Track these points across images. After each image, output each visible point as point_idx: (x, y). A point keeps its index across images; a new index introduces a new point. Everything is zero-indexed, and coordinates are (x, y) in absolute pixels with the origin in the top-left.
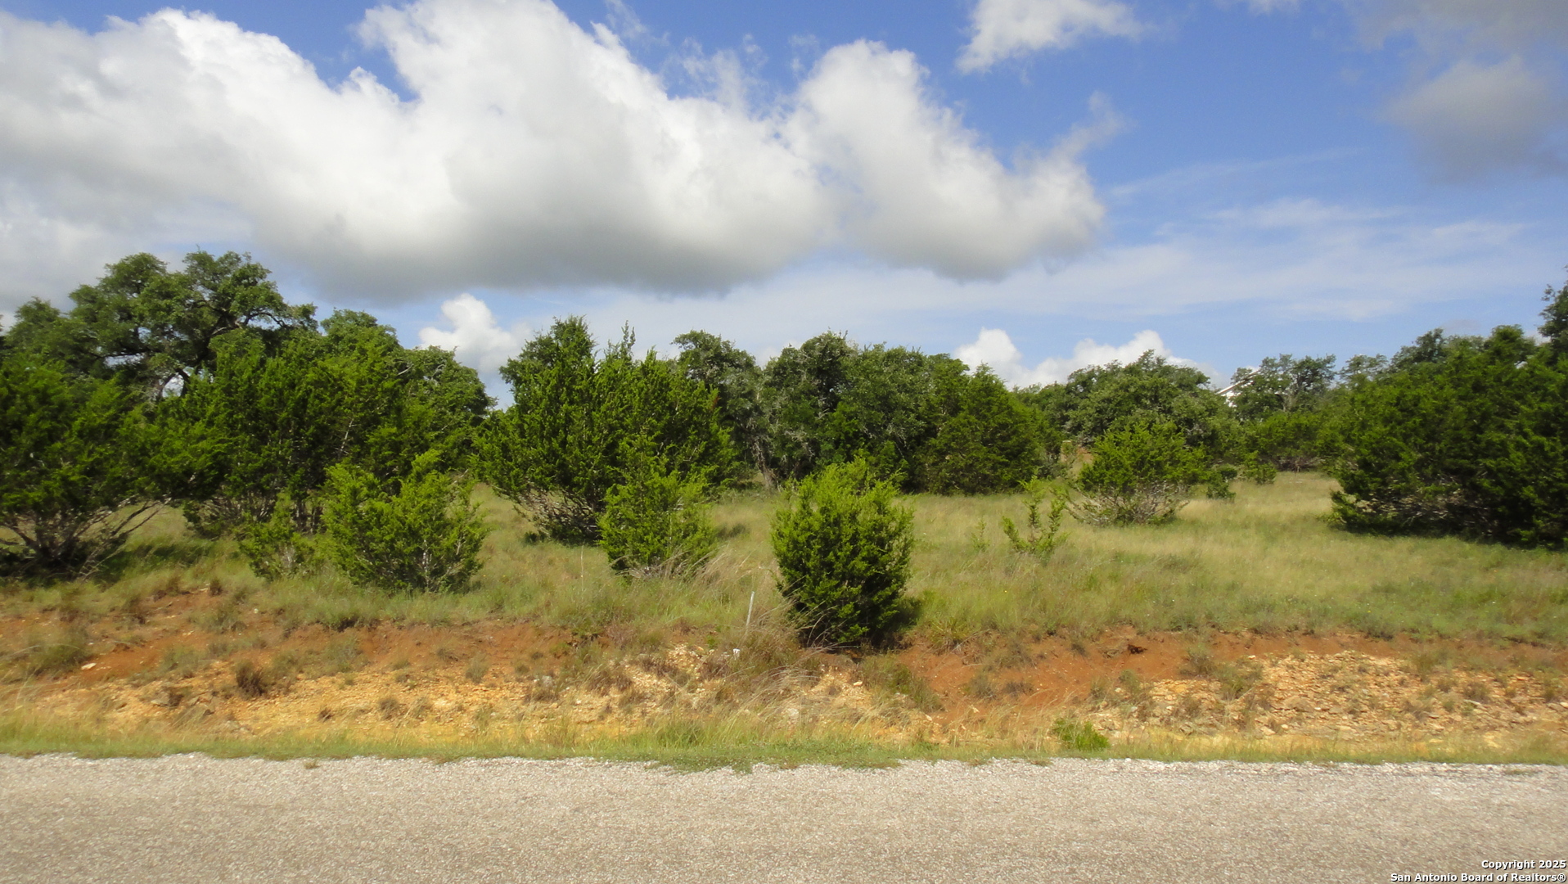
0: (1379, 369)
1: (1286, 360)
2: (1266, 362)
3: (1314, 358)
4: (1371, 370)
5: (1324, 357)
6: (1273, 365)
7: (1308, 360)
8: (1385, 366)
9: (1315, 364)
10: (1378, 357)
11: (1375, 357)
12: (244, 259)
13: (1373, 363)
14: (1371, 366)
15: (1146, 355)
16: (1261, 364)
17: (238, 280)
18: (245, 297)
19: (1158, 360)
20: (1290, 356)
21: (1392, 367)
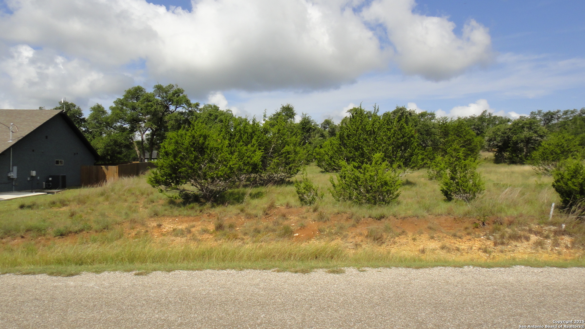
0: (575, 115)
1: (540, 112)
2: (532, 113)
3: (552, 111)
4: (572, 115)
5: (556, 111)
6: (535, 114)
7: (549, 112)
8: (577, 113)
9: (552, 113)
10: (574, 110)
11: (573, 110)
12: (175, 86)
13: (573, 112)
14: (572, 113)
15: (485, 112)
16: (530, 114)
17: (174, 94)
18: (177, 100)
19: (489, 114)
20: (541, 111)
21: (580, 114)
